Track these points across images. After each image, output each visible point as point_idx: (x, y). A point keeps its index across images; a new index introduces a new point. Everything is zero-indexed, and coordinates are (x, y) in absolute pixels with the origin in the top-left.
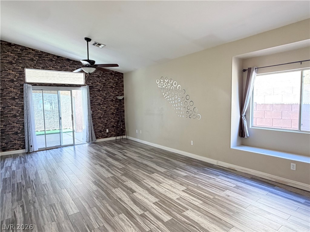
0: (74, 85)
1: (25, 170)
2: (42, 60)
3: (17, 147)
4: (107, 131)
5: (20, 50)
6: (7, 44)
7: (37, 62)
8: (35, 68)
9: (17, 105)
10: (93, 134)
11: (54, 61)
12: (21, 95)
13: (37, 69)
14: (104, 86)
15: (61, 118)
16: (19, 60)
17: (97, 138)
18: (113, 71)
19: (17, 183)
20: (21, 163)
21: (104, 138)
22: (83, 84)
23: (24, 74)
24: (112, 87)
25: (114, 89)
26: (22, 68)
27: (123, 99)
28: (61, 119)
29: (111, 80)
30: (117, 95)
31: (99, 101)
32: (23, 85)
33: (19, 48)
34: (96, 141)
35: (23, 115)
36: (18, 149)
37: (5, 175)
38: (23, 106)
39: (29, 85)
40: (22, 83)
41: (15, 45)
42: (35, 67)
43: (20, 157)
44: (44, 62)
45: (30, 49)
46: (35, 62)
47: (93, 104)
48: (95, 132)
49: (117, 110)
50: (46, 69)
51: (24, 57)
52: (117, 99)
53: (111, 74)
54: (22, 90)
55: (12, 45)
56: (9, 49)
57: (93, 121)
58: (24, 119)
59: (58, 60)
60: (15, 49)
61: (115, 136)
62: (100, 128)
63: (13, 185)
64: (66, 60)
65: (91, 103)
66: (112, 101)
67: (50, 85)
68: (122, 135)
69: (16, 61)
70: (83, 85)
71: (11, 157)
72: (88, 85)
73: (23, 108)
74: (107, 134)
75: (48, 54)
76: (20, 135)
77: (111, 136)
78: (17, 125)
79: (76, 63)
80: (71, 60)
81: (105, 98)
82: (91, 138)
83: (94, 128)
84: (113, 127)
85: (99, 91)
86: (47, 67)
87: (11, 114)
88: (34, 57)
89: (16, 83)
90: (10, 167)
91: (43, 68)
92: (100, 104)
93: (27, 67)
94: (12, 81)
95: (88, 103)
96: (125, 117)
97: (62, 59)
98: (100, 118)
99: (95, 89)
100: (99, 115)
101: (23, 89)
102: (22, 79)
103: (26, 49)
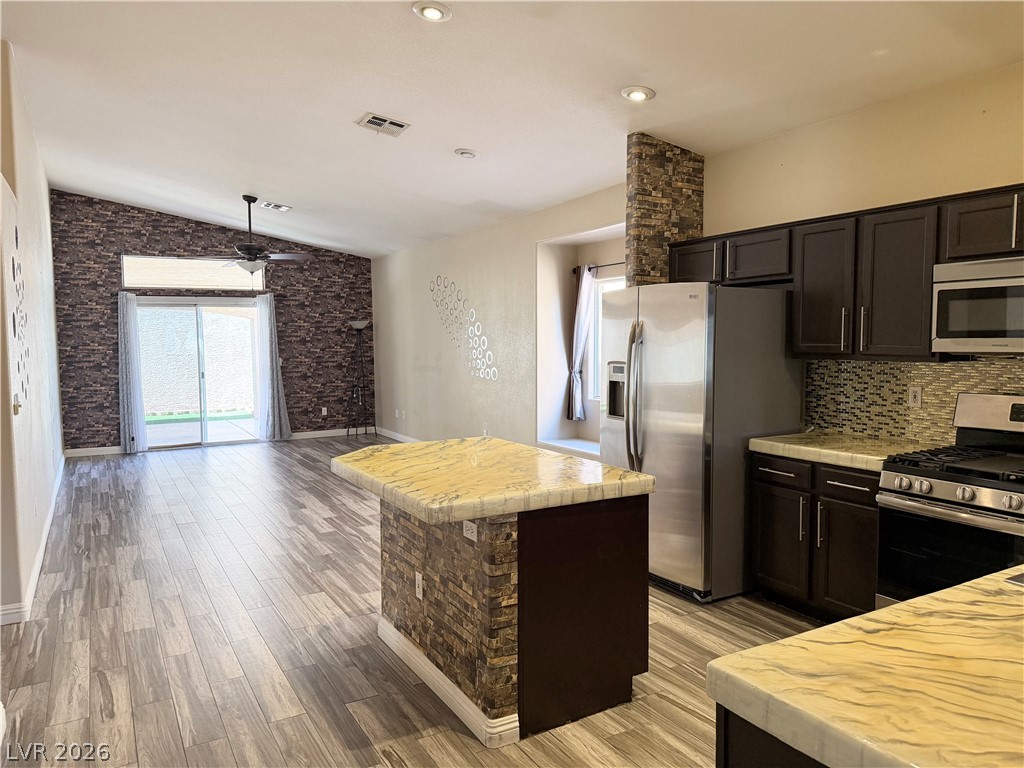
0: (236, 291)
1: (116, 478)
2: (160, 234)
3: (100, 439)
4: (324, 411)
5: (113, 213)
6: (86, 202)
7: (148, 239)
8: (144, 253)
9: (103, 342)
10: (283, 418)
11: (188, 233)
12: (113, 317)
13: (150, 255)
14: (316, 293)
15: (203, 374)
16: (109, 235)
17: (295, 429)
18: (341, 254)
19: (102, 494)
20: (109, 468)
21: (315, 429)
22: (261, 288)
23: (120, 268)
24: (338, 297)
25: (343, 301)
26: (115, 254)
27: (370, 327)
28: (203, 377)
29: (336, 279)
30: (354, 319)
31: (302, 333)
32: (117, 295)
33: (110, 208)
34: (290, 436)
35: (117, 364)
36: (104, 445)
37: (79, 483)
38: (117, 344)
39: (129, 295)
40: (114, 290)
41: (101, 202)
42: (144, 250)
43: (108, 462)
44: (165, 239)
45: (133, 208)
46: (145, 239)
47: (284, 340)
48: (289, 413)
49: (353, 358)
50: (169, 255)
51: (120, 228)
52: (351, 328)
53: (337, 262)
54: (115, 307)
55: (97, 203)
56: (88, 213)
57: (284, 386)
58: (118, 373)
59: (197, 231)
60: (101, 212)
61: (345, 428)
62: (304, 404)
63: (94, 495)
64: (216, 230)
65: (280, 338)
66: (339, 332)
67: (178, 293)
68: (365, 424)
69: (102, 240)
70: (260, 293)
71: (89, 460)
72: (273, 291)
73: (118, 349)
74: (324, 418)
75: (174, 218)
76: (108, 411)
77: (333, 427)
78: (103, 388)
79: (242, 237)
80: (230, 230)
81: (318, 326)
82: (277, 428)
83: (287, 404)
84: (341, 401)
85: (302, 306)
86: (171, 250)
87: (90, 362)
88: (142, 226)
89: (102, 289)
90: (88, 474)
91: (163, 253)
92: (303, 342)
93: (127, 253)
94: (94, 285)
95: (271, 337)
96: (376, 377)
97: (207, 229)
98: (305, 377)
99: (292, 303)
100: (303, 369)
101: (117, 303)
102: (115, 280)
103: (125, 210)
